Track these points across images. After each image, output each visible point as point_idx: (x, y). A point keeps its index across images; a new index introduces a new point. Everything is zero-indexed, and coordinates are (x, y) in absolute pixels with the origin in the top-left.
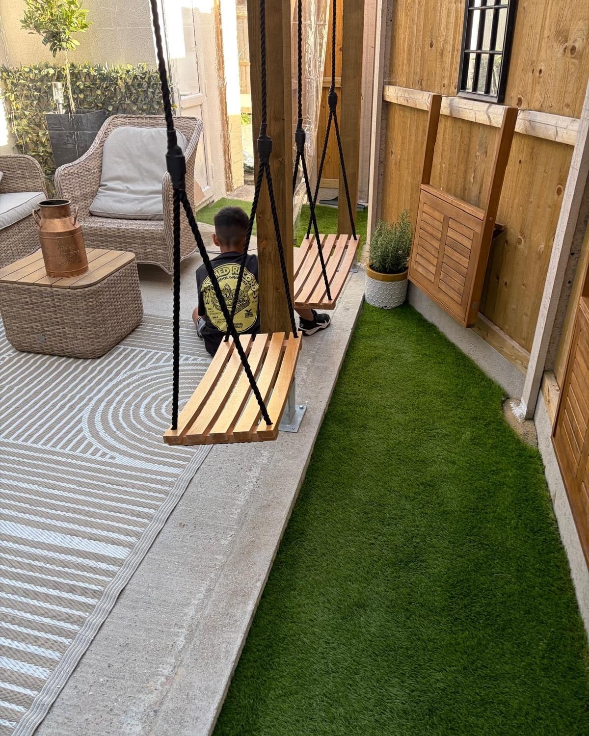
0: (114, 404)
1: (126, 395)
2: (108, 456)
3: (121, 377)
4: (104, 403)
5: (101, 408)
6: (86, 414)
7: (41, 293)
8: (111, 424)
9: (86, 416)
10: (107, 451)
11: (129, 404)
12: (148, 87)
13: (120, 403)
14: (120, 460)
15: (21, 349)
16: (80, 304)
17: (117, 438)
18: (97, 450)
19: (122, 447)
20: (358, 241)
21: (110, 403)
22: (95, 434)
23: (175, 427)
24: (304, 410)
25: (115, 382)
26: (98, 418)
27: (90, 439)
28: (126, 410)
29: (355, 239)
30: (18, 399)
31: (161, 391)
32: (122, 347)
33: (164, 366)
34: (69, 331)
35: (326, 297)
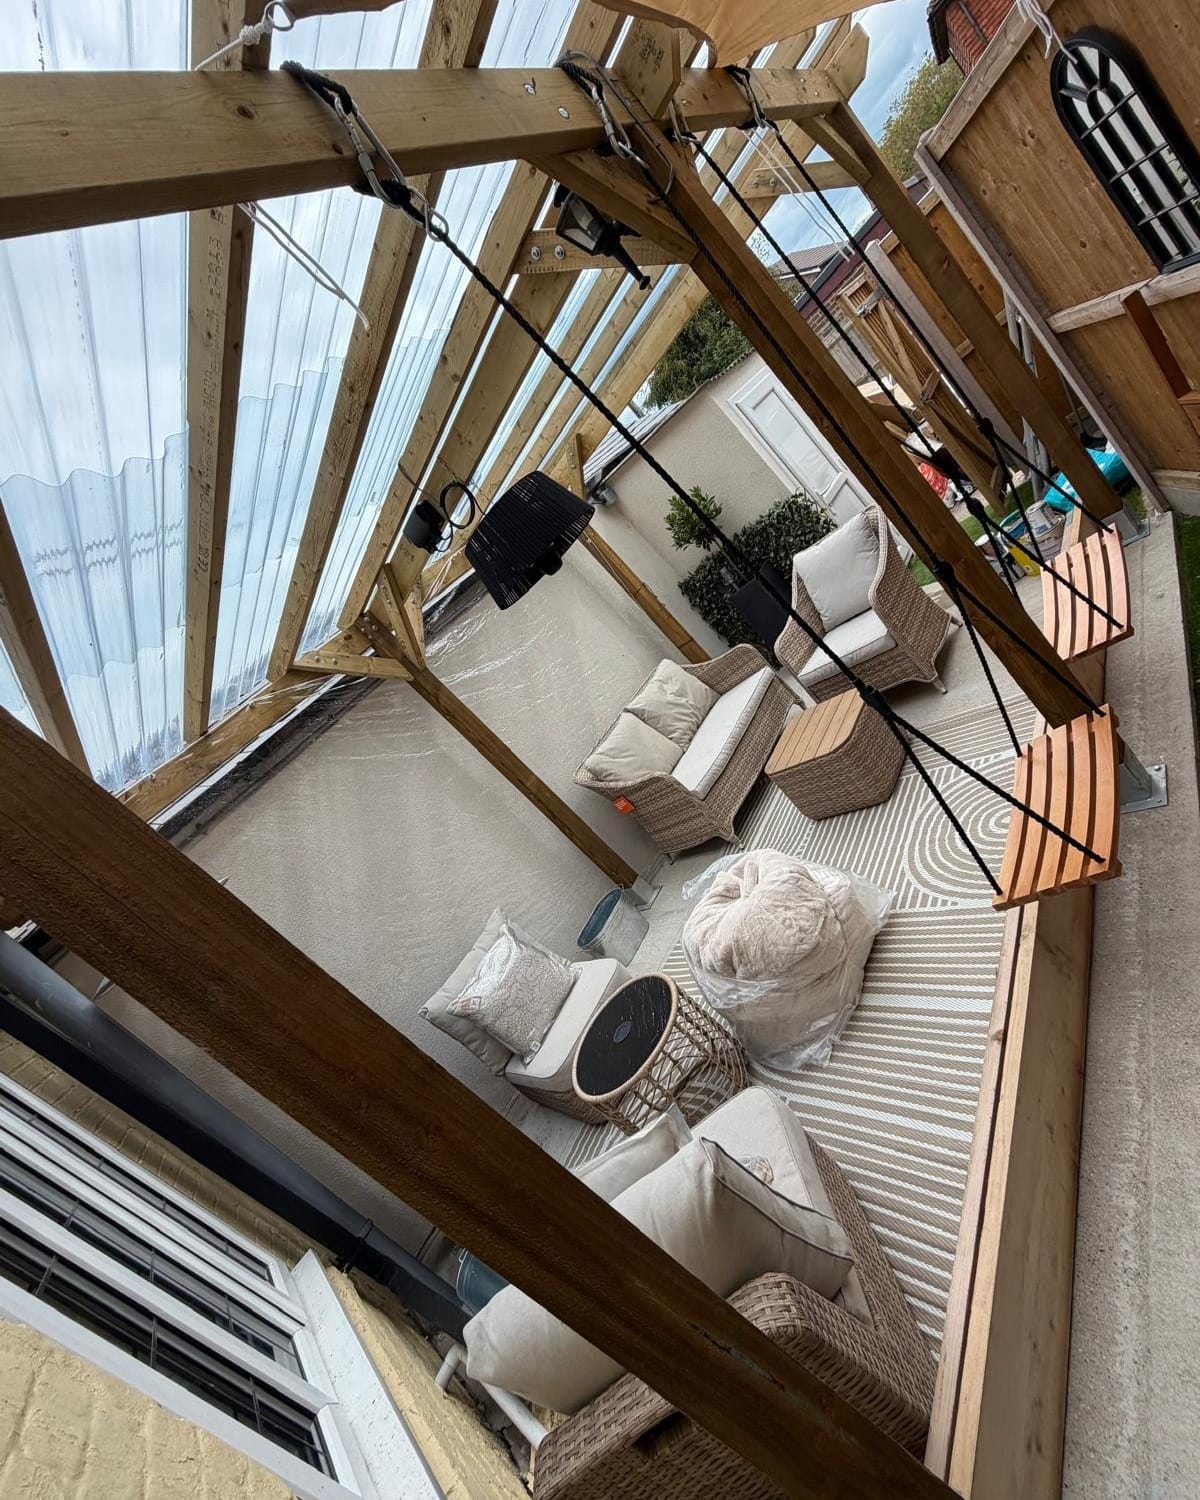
0: (927, 845)
1: (934, 831)
2: (949, 903)
3: (919, 811)
4: (917, 848)
5: (917, 854)
6: (905, 863)
7: (810, 769)
8: (935, 867)
9: (907, 867)
10: (946, 898)
11: (941, 839)
12: (793, 514)
13: (932, 841)
14: (964, 904)
15: (819, 819)
16: (847, 761)
17: (948, 881)
18: (935, 900)
19: (959, 889)
20: (1115, 532)
21: (922, 844)
22: (926, 884)
23: (999, 892)
24: (1164, 769)
25: (915, 819)
26: (919, 865)
27: (923, 890)
28: (943, 848)
29: (1111, 531)
30: (844, 858)
31: (967, 812)
32: (904, 778)
33: (958, 782)
34: (849, 788)
35: (1114, 628)
